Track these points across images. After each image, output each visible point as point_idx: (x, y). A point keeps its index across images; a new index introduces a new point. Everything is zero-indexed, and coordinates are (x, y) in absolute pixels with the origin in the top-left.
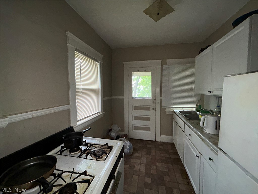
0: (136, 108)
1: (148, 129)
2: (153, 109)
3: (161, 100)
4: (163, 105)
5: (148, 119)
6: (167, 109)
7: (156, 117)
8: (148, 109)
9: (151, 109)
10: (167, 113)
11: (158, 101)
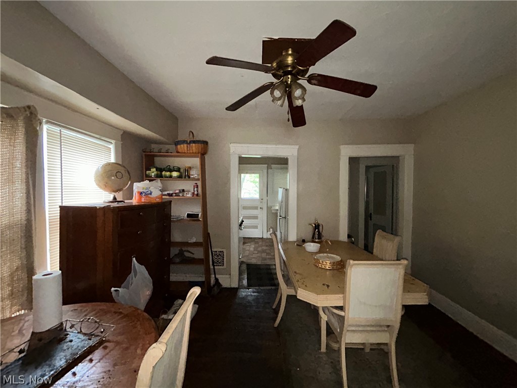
0: (245, 208)
1: (256, 227)
2: (261, 208)
3: (267, 200)
4: (268, 205)
5: (256, 217)
6: (273, 208)
7: (263, 215)
8: (256, 208)
9: (259, 208)
10: (273, 212)
11: (265, 200)
